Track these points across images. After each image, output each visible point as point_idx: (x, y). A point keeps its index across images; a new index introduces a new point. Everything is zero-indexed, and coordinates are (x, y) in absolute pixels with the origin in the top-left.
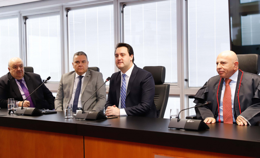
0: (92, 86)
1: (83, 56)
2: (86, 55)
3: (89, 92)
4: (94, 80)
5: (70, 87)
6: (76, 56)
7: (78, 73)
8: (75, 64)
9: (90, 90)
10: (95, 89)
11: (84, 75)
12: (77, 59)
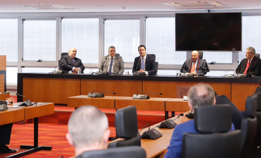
0: (118, 63)
1: (114, 48)
2: (115, 48)
3: (117, 66)
4: (119, 60)
5: (107, 63)
6: (111, 48)
7: (111, 56)
8: (110, 52)
9: (117, 65)
10: (119, 65)
11: (114, 57)
12: (111, 49)
